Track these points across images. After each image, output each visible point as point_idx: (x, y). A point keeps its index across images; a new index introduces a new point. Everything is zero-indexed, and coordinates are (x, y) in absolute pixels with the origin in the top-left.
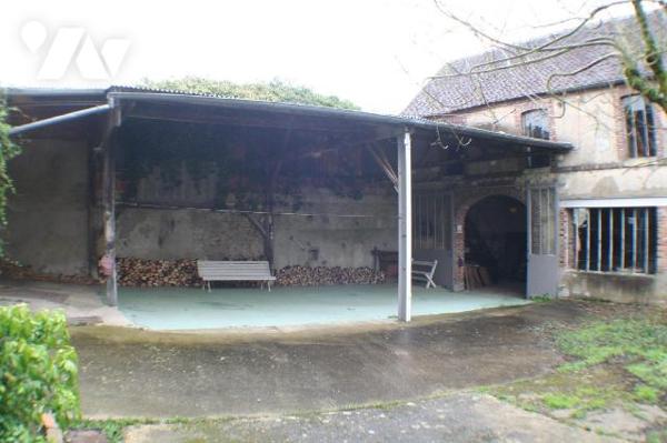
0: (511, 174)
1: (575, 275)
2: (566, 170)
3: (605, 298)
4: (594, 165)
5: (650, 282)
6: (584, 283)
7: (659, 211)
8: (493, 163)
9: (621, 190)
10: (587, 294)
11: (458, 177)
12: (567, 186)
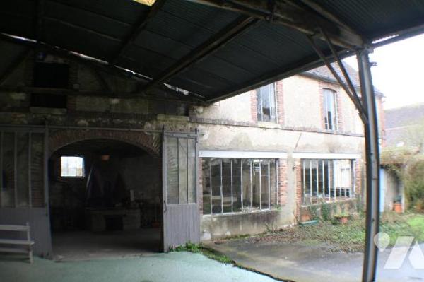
0: (138, 117)
1: (215, 219)
2: (202, 122)
3: (244, 234)
4: (233, 122)
5: (277, 213)
6: (225, 224)
7: (281, 162)
8: (115, 101)
9: (253, 145)
10: (228, 234)
11: (57, 111)
12: (206, 137)
